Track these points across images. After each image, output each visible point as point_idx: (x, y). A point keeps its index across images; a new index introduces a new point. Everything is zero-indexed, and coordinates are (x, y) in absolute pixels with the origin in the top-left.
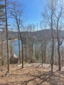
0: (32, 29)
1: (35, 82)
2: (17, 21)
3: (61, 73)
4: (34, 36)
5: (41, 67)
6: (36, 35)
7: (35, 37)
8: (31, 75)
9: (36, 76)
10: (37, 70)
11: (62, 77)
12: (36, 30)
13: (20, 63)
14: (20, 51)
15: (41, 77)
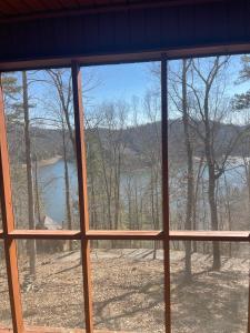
0: (117, 119)
1: (130, 303)
2: (60, 92)
3: (220, 277)
4: (122, 147)
5: (149, 261)
6: (131, 143)
7: (127, 151)
8: (114, 285)
9: (131, 287)
10: (134, 269)
11: (222, 288)
12: (129, 123)
13: (71, 249)
14: (71, 204)
15: (151, 290)
